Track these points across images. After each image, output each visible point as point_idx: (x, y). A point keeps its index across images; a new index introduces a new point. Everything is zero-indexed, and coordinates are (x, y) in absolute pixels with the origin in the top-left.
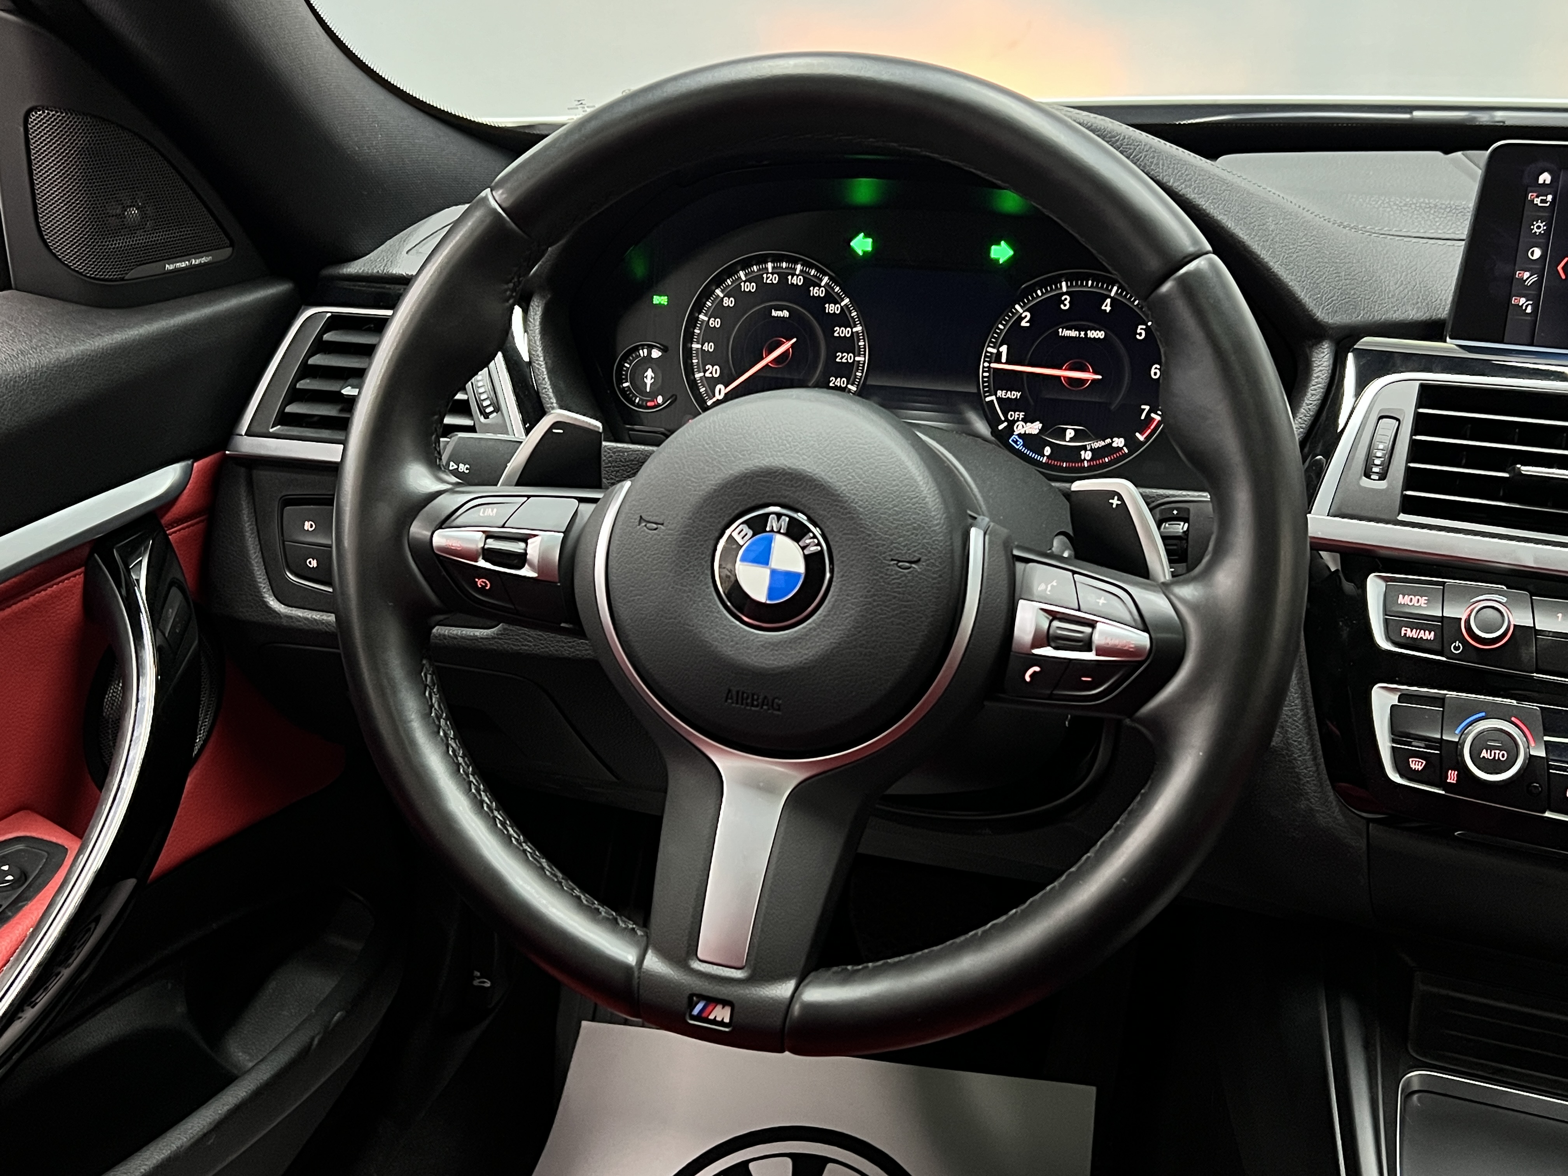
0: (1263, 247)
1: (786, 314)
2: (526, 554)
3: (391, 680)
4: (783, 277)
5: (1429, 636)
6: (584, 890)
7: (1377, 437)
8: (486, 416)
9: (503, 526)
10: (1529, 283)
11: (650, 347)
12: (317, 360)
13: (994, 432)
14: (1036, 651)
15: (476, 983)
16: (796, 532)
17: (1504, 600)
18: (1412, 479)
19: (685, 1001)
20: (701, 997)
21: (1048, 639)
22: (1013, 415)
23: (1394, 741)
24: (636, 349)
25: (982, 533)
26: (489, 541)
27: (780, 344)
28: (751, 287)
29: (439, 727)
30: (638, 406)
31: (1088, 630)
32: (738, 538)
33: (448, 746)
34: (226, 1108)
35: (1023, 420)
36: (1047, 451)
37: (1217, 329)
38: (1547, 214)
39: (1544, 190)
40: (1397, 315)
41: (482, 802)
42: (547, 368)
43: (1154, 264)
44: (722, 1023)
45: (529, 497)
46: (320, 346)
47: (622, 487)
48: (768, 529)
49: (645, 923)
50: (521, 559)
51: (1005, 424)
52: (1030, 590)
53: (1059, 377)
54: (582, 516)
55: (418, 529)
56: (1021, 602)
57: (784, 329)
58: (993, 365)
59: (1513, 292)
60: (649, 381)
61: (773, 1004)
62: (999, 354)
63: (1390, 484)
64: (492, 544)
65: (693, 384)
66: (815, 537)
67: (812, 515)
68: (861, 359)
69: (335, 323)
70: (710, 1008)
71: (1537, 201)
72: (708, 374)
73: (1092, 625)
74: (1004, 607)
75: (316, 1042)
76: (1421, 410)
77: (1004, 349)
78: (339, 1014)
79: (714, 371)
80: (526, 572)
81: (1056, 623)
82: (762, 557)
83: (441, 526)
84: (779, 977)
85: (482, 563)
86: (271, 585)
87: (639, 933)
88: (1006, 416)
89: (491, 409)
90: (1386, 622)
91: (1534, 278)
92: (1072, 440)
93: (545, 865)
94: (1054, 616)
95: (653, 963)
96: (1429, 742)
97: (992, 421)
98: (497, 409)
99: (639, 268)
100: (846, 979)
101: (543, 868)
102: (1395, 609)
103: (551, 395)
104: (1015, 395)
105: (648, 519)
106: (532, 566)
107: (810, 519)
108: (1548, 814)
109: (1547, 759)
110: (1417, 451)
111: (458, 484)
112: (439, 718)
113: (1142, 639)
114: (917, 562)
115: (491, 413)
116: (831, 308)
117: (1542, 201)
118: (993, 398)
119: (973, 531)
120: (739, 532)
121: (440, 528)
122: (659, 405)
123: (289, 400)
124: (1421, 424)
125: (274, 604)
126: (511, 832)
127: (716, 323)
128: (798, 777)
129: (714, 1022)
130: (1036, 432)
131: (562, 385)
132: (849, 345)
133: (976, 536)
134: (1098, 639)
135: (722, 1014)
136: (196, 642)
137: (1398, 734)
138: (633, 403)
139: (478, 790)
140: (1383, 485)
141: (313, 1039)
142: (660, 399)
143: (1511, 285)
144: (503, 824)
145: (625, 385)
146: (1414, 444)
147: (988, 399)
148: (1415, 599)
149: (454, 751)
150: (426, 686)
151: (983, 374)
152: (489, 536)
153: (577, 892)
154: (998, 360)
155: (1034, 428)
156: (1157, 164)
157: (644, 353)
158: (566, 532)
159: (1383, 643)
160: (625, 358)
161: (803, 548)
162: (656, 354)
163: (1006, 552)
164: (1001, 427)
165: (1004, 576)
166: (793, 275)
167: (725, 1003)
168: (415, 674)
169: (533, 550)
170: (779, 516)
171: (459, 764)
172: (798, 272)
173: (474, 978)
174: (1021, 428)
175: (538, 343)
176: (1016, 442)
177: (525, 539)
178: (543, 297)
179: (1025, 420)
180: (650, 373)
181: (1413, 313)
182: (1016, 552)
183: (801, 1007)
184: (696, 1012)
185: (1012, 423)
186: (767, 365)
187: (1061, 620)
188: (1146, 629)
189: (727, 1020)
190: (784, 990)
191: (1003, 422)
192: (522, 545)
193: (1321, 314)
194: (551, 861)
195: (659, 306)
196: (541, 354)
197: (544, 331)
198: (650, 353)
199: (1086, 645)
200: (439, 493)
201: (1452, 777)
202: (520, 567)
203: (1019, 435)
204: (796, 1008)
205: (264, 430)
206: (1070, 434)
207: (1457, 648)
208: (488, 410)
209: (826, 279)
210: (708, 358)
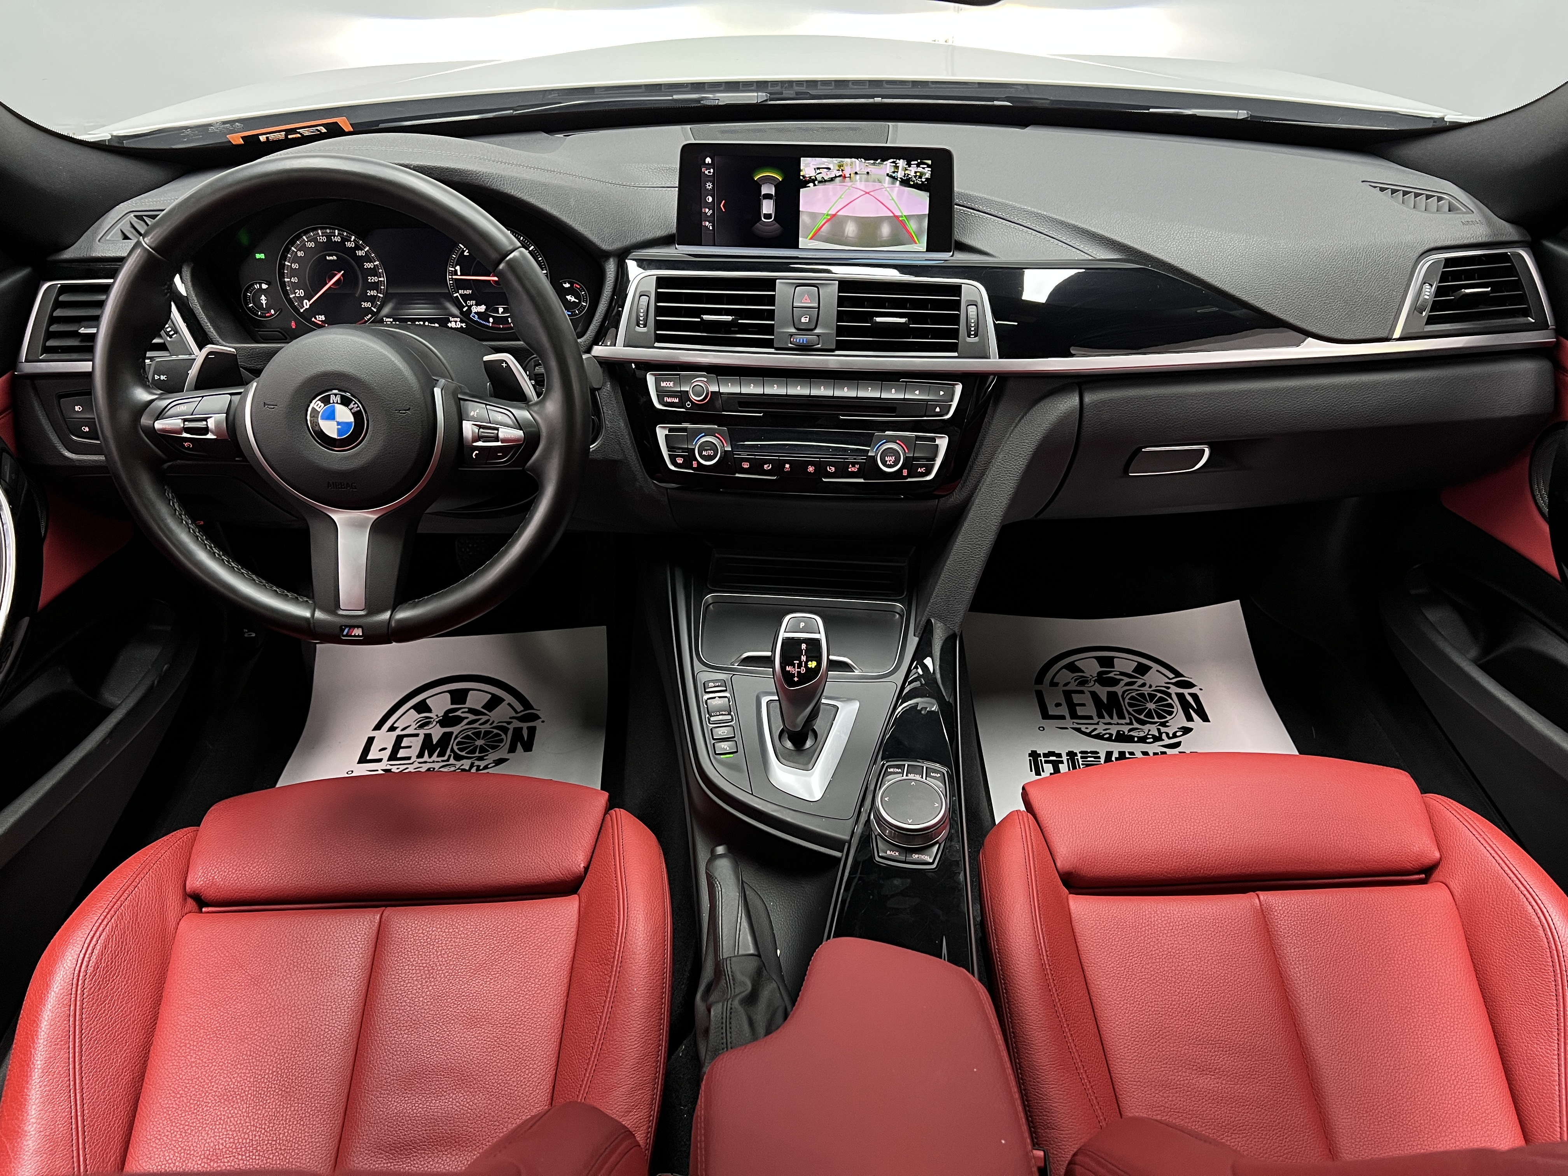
0: (568, 217)
1: (335, 258)
2: (208, 427)
3: (150, 500)
4: (329, 237)
5: (677, 400)
6: (278, 587)
7: (640, 306)
8: (171, 337)
9: (192, 415)
10: (709, 214)
11: (260, 284)
12: (58, 313)
13: (462, 312)
14: (474, 444)
15: (246, 635)
16: (345, 402)
17: (706, 380)
18: (659, 325)
19: (338, 629)
20: (346, 626)
21: (479, 438)
22: (470, 303)
23: (669, 451)
24: (253, 285)
25: (440, 390)
26: (186, 423)
27: (336, 275)
28: (312, 245)
29: (182, 519)
30: (260, 316)
31: (496, 432)
32: (317, 408)
33: (189, 528)
34: (112, 725)
35: (475, 305)
36: (491, 320)
37: (528, 285)
38: (712, 179)
39: (708, 167)
40: (650, 236)
41: (214, 553)
42: (200, 306)
43: (494, 255)
44: (359, 636)
45: (203, 397)
46: (58, 304)
47: (252, 386)
48: (331, 402)
49: (312, 597)
50: (206, 430)
51: (466, 308)
52: (467, 415)
53: (489, 281)
54: (234, 404)
55: (145, 421)
56: (464, 422)
57: (334, 267)
58: (454, 277)
59: (703, 219)
60: (264, 302)
61: (382, 622)
62: (456, 271)
63: (648, 329)
64: (188, 425)
65: (290, 301)
66: (356, 403)
67: (353, 393)
68: (382, 279)
69: (64, 289)
70: (351, 630)
71: (706, 172)
72: (297, 295)
73: (497, 429)
74: (457, 424)
75: (156, 682)
76: (659, 290)
77: (458, 268)
78: (166, 666)
79: (300, 293)
80: (210, 436)
81: (481, 430)
82: (331, 416)
83: (157, 419)
84: (382, 610)
85: (185, 435)
86: (63, 444)
87: (310, 602)
88: (466, 303)
89: (172, 333)
90: (658, 395)
91: (711, 211)
92: (502, 313)
93: (255, 578)
94: (480, 427)
95: (318, 614)
96: (684, 450)
97: (460, 307)
98: (176, 332)
99: (244, 238)
100: (415, 606)
101: (254, 580)
102: (661, 389)
103: (206, 321)
104: (469, 292)
105: (269, 403)
106: (212, 432)
107: (352, 395)
108: (737, 475)
109: (732, 451)
110: (659, 311)
111: (162, 394)
112: (180, 515)
113: (520, 433)
114: (409, 409)
115: (173, 334)
116: (360, 253)
117: (709, 172)
118: (457, 294)
119: (435, 389)
120: (316, 404)
121: (157, 420)
122: (273, 315)
123: (47, 339)
124: (660, 297)
125: (67, 454)
126: (233, 565)
127: (295, 266)
128: (375, 517)
129: (355, 636)
130: (483, 310)
131: (212, 314)
132: (374, 272)
133: (437, 391)
134: (501, 435)
135: (358, 632)
136: (26, 484)
137: (670, 448)
138: (257, 315)
139: (211, 547)
140: (645, 330)
141: (153, 682)
142: (273, 312)
143: (701, 216)
144: (228, 562)
145: (250, 305)
146: (657, 308)
147: (455, 295)
148: (668, 383)
149: (193, 530)
150: (170, 500)
151: (450, 282)
152: (185, 420)
153: (275, 588)
154: (456, 274)
155: (482, 309)
156: (504, 184)
157: (257, 286)
158: (227, 413)
159: (658, 406)
160: (247, 290)
161: (351, 410)
162: (264, 286)
163: (454, 397)
164: (465, 309)
165: (454, 409)
166: (334, 236)
167: (358, 627)
168: (162, 495)
169: (211, 423)
170: (336, 395)
171: (197, 537)
172: (337, 234)
173: (245, 633)
174: (475, 309)
175: (192, 292)
176: (474, 317)
177: (205, 419)
178: (188, 265)
179: (477, 305)
180: (263, 297)
181: (659, 233)
182: (460, 396)
183: (395, 623)
184: (345, 633)
185: (470, 307)
186: (330, 287)
187: (483, 428)
188: (521, 429)
189: (361, 634)
190: (386, 615)
191: (464, 307)
192: (205, 423)
193: (605, 246)
194: (257, 575)
195: (260, 259)
196: (195, 298)
197: (194, 285)
198: (261, 286)
199: (496, 439)
200: (153, 401)
201: (695, 464)
202: (207, 434)
203: (475, 313)
204: (393, 624)
205: (36, 358)
206: (501, 310)
207: (689, 405)
208: (171, 333)
209: (353, 238)
210: (295, 286)
